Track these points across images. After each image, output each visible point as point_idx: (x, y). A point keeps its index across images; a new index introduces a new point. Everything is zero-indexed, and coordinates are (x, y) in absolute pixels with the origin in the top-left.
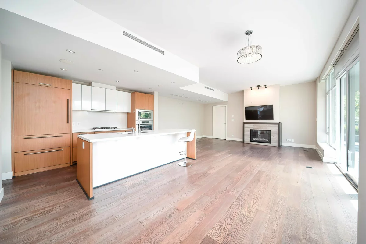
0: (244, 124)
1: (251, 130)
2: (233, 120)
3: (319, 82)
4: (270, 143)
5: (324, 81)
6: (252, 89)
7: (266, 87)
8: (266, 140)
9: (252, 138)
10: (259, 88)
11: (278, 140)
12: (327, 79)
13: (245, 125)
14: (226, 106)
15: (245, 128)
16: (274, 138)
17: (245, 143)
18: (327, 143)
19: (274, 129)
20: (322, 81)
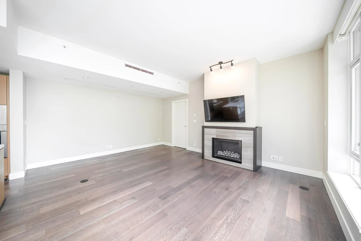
0: (204, 127)
1: (213, 139)
2: (195, 121)
3: (333, 42)
4: (241, 163)
5: (344, 38)
6: (211, 70)
7: (232, 65)
8: (236, 157)
9: (215, 152)
10: (221, 68)
11: (253, 158)
12: (349, 32)
13: (206, 130)
14: (187, 100)
15: (205, 135)
16: (247, 154)
17: (205, 158)
18: (349, 175)
19: (246, 139)
20: (338, 39)
